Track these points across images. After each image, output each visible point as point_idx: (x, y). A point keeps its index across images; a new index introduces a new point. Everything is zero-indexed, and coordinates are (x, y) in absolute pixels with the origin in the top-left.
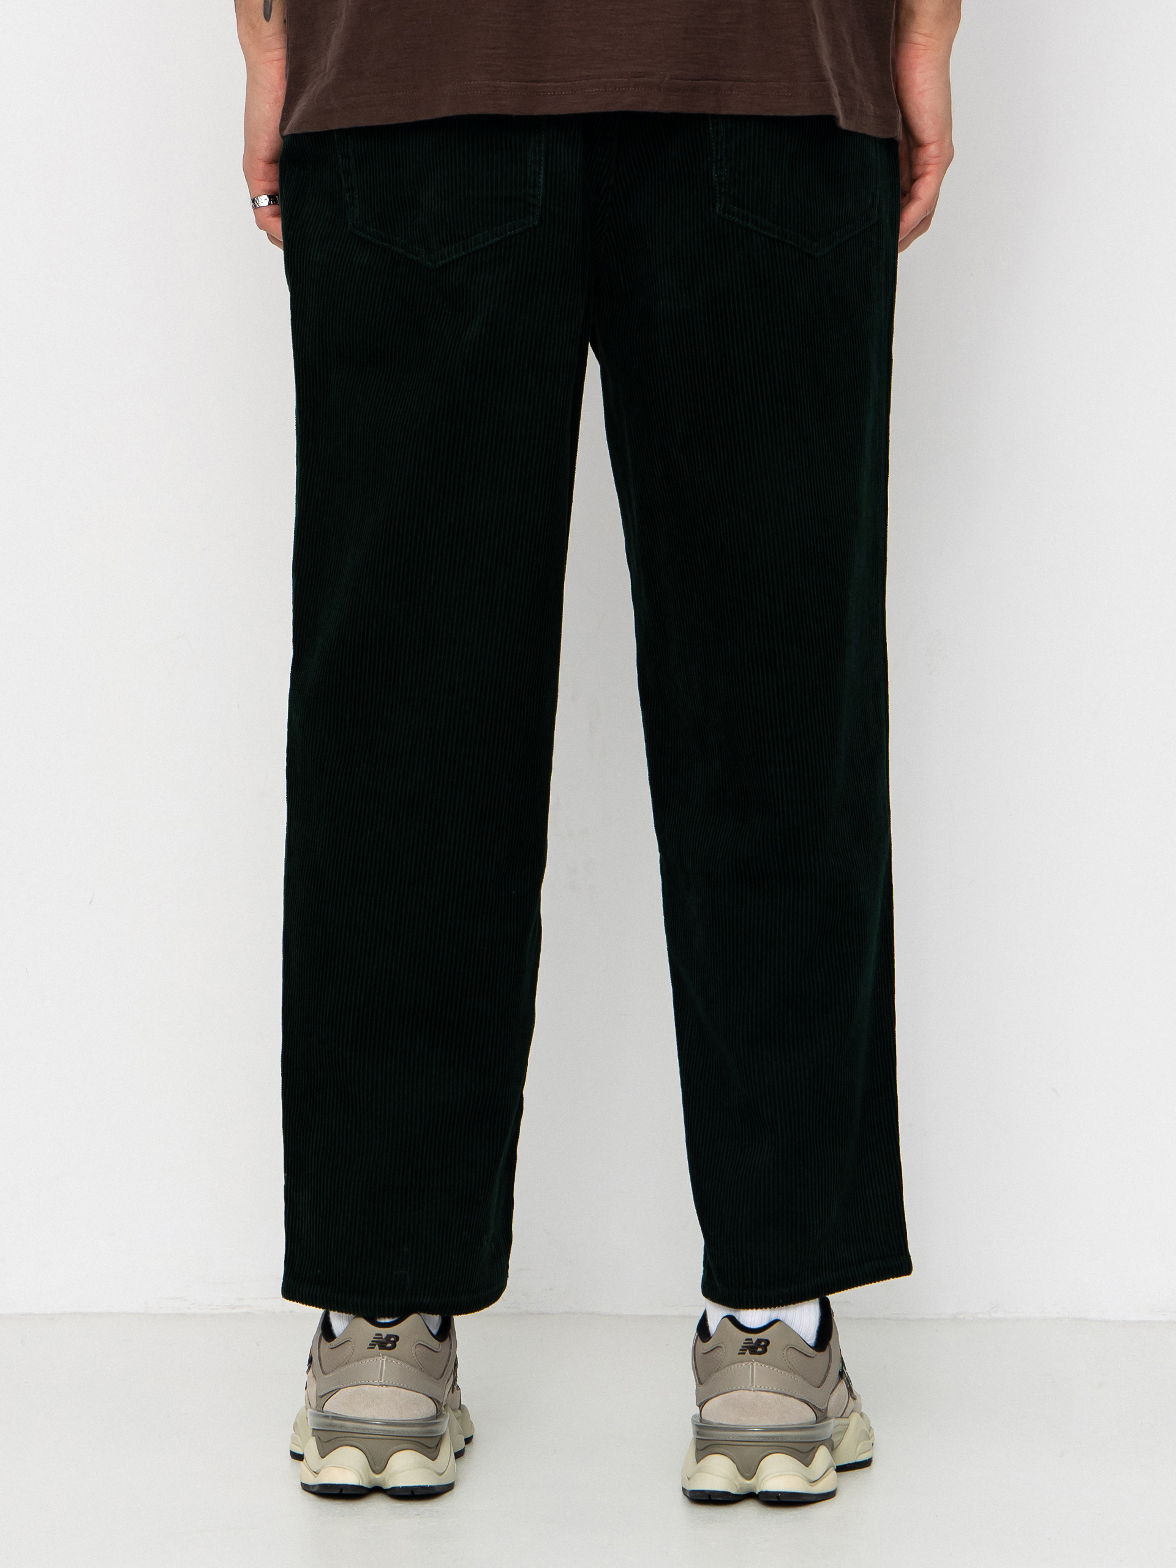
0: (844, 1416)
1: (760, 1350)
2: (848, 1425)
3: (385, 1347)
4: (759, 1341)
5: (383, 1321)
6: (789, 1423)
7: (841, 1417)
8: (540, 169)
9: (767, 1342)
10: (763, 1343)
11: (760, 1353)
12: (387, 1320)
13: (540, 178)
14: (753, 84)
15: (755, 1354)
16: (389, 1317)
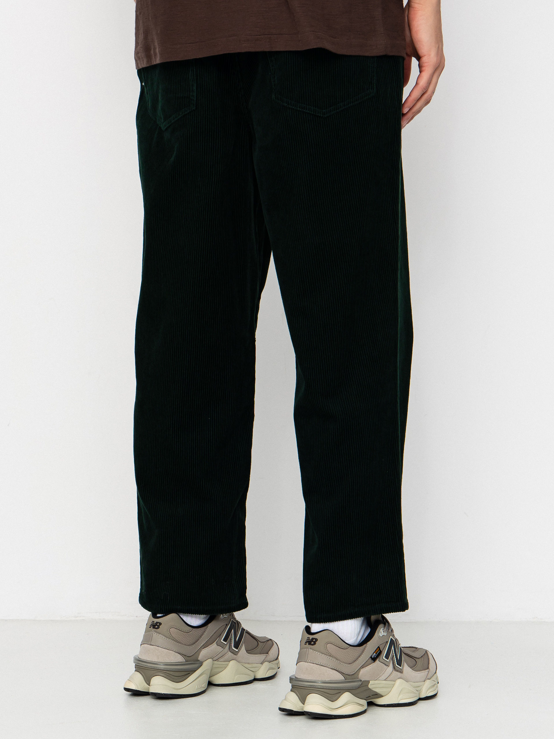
0: (388, 679)
1: (313, 643)
2: (394, 684)
3: (155, 627)
4: (313, 639)
5: (158, 615)
6: (323, 680)
7: (385, 680)
8: (194, 83)
9: (316, 640)
10: (314, 640)
11: (312, 645)
12: (160, 615)
13: (194, 87)
14: (286, 36)
15: (310, 645)
16: (161, 614)
